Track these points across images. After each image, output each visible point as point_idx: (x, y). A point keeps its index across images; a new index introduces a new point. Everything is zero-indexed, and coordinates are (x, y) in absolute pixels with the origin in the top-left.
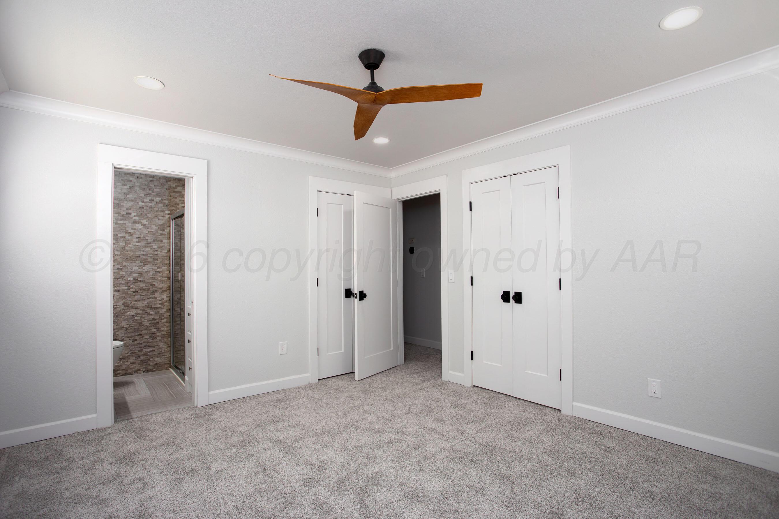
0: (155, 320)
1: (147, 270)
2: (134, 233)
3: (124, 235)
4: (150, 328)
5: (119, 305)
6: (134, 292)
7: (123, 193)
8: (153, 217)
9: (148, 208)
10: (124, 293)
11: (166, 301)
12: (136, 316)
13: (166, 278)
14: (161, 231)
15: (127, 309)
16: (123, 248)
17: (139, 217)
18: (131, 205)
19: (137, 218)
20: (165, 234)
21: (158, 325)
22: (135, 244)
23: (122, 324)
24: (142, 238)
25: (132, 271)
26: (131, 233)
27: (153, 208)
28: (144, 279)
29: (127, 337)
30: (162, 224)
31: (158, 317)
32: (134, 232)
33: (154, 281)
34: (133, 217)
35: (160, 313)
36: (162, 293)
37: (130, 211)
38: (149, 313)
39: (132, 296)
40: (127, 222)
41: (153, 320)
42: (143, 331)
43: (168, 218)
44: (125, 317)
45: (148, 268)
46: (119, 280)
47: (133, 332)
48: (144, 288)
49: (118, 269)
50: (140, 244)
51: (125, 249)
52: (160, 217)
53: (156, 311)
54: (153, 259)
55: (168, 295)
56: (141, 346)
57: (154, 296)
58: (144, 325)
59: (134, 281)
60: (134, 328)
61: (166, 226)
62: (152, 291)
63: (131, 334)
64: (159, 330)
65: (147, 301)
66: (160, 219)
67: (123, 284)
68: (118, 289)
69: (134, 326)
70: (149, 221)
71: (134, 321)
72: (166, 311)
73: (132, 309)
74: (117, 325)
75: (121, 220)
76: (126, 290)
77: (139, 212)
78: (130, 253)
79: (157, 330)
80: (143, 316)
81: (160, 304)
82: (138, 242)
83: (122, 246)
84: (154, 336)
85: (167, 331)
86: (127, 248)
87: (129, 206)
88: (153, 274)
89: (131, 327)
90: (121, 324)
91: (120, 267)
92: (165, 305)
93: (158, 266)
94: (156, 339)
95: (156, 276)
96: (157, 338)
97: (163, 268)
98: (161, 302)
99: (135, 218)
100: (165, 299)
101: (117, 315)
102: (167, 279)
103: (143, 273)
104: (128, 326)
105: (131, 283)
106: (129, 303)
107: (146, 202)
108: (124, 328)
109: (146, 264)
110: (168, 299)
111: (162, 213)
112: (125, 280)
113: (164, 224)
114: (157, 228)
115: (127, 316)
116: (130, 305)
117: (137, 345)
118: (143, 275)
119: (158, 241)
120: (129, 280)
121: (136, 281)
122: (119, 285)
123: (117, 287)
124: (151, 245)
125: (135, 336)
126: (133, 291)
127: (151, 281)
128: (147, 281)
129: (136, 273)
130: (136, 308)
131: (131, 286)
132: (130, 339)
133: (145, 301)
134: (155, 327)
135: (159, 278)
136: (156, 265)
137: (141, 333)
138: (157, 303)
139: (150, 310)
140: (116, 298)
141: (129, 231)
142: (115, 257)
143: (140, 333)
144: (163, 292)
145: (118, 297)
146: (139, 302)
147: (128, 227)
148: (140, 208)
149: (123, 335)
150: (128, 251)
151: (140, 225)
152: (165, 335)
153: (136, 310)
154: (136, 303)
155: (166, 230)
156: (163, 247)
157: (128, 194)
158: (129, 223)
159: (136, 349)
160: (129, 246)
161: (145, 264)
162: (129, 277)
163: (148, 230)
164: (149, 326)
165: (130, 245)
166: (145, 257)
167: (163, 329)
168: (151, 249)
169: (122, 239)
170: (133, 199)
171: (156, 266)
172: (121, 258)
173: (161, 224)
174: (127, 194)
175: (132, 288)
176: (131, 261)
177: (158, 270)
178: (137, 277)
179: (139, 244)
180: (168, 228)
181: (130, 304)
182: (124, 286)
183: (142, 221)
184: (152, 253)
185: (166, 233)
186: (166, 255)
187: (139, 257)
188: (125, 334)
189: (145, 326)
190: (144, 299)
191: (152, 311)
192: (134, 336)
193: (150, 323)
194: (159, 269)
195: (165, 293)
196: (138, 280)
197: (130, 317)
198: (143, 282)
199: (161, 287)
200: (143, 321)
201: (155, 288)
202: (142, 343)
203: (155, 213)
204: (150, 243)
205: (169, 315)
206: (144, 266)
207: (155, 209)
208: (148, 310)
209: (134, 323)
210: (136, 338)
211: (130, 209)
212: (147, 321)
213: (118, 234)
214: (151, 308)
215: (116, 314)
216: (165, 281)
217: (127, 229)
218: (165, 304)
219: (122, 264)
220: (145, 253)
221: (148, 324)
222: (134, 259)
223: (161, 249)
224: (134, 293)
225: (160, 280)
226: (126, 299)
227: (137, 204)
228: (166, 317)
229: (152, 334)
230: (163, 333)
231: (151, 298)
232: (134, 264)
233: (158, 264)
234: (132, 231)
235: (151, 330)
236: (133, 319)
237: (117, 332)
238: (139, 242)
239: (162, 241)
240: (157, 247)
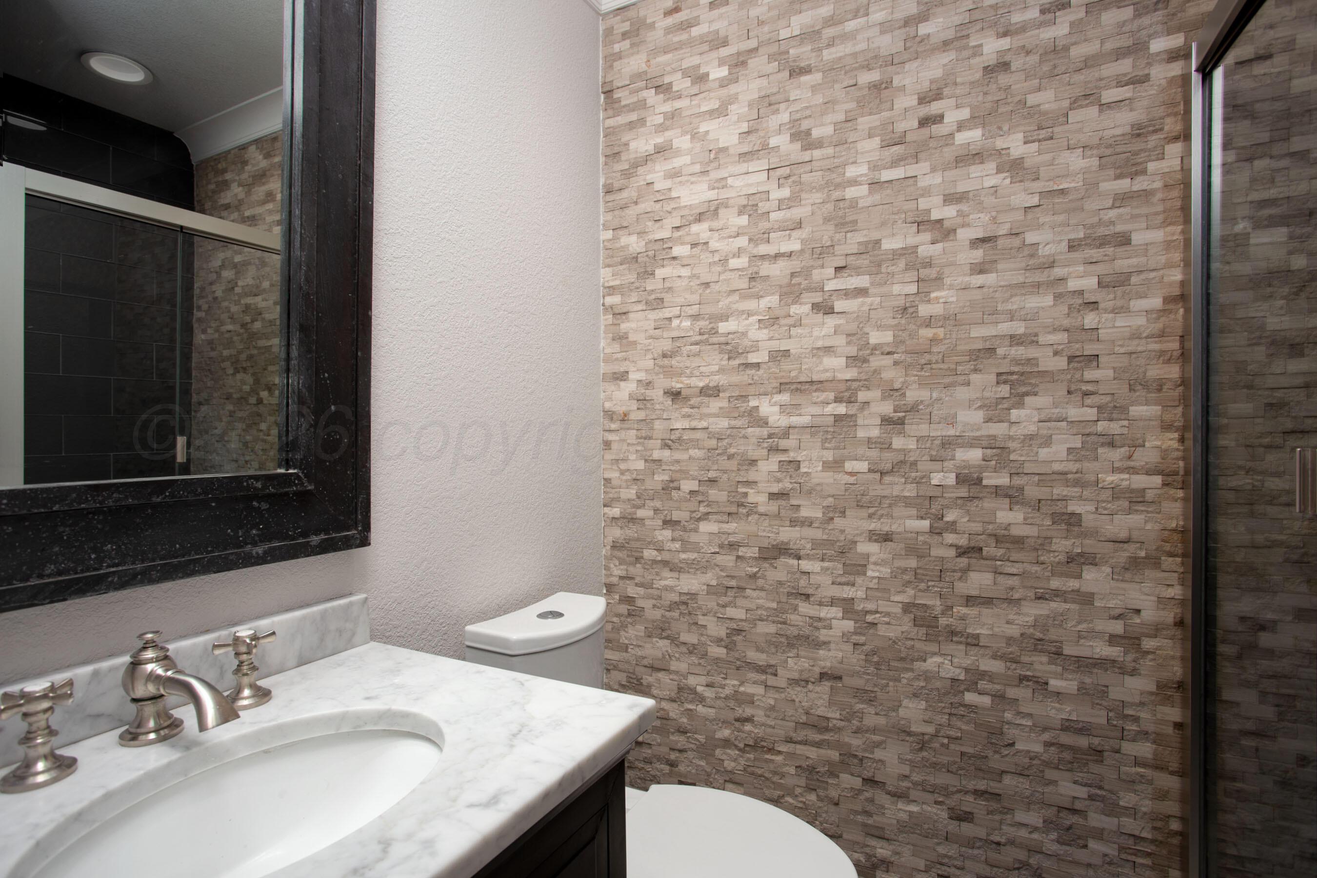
0: (1083, 730)
1: (1032, 429)
2: (959, 220)
3: (911, 240)
4: (1050, 774)
5: (888, 609)
6: (963, 552)
7: (902, 22)
8: (1066, 104)
9: (1034, 59)
10: (912, 550)
11: (1156, 630)
12: (972, 686)
13: (1158, 480)
14: (1118, 177)
15: (928, 639)
16: (905, 309)
17: (984, 125)
18: (938, 73)
19: (973, 136)
20: (1146, 195)
21: (1095, 768)
22: (967, 279)
23: (902, 712)
24: (1001, 242)
25: (952, 432)
26: (947, 224)
27: (1066, 48)
28: (1018, 481)
29: (923, 786)
30: (1128, 129)
31: (1099, 717)
32: (960, 213)
33: (1075, 491)
34: (951, 135)
35: (1115, 693)
36: (1128, 576)
37: (935, 108)
38: (1047, 684)
39: (954, 571)
40: (920, 168)
41: (1067, 726)
42: (1007, 780)
43: (1171, 81)
44: (917, 678)
45: (1043, 417)
46: (887, 479)
47: (954, 768)
48: (1016, 531)
49: (886, 421)
50: (994, 275)
51: (915, 315)
52: (1110, 95)
53: (1088, 680)
54: (1071, 359)
55: (1171, 592)
56: (993, 855)
57: (1073, 584)
58: (1012, 745)
59: (963, 492)
60: (958, 748)
61: (1153, 140)
62: (1062, 558)
63: (942, 779)
64: (1103, 799)
65: (1032, 611)
66: (1109, 105)
67: (907, 502)
68: (886, 528)
69: (957, 738)
70: (1043, 134)
71: (962, 711)
72: (1153, 688)
73: (954, 646)
74: (877, 714)
75: (895, 163)
76: (920, 538)
77: (985, 94)
78: (941, 332)
79: (1091, 798)
80: (1011, 693)
81: (1113, 639)
82: (980, 269)
83: (901, 302)
84: (1069, 828)
85: (1159, 824)
86: (924, 310)
87: (932, 82)
88: (1070, 450)
89: (946, 741)
90: (895, 709)
91: (895, 411)
92: (1148, 653)
93: (1107, 399)
94: (1085, 846)
95: (1086, 465)
96: (1092, 844)
97: (1137, 410)
98: (1118, 628)
99: (962, 138)
100: (1143, 613)
101: (878, 663)
102: (1165, 484)
103: (1012, 445)
104: (930, 729)
105: (945, 502)
106: (938, 610)
107: (1023, 28)
108: (909, 734)
109: (1027, 394)
110: (1169, 616)
111: (1125, 66)
112: (918, 482)
113: (1139, 132)
114: (1095, 162)
115: (927, 676)
116: (943, 621)
117: (971, 843)
118: (1012, 457)
119: (1102, 242)
120: (934, 482)
121: (975, 490)
122: (890, 506)
123: (882, 516)
124: (1058, 272)
125: (966, 793)
126: (957, 547)
127: (1059, 491)
128: (1032, 492)
129: (972, 443)
130: (973, 642)
131: (949, 517)
132: (936, 803)
133: (1025, 610)
134: (1079, 776)
135: (1111, 478)
136: (1086, 394)
137: (994, 786)
138: (1093, 634)
139: (1053, 668)
140: (877, 574)
141: (935, 215)
142: (871, 358)
143: (992, 784)
144: (1134, 565)
145: (886, 571)
146: (986, 611)
147: (927, 192)
148: (988, 70)
149: (907, 773)
150: (929, 322)
151: (991, 166)
152: (1143, 839)
153: (974, 651)
154: (971, 612)
155: (1151, 166)
156: (1134, 279)
157: (922, 17)
158: (933, 170)
159: (968, 864)
160: (937, 298)
161: (1023, 389)
162: (937, 465)
163: (1038, 186)
164: (1045, 757)
165: (940, 288)
166: (1019, 352)
167: (1127, 799)
168: (1058, 297)
169: (902, 264)
170: (950, 34)
171: (1089, 401)
172: (896, 363)
173: (1118, 132)
174: (920, 22)
175: (952, 527)
176: (947, 380)
177: (1101, 426)
178: (979, 466)
179: (989, 279)
180: (1175, 149)
181: (943, 613)
182: (913, 512)
183: (1000, 143)
184: (1066, 322)
185: (1158, 184)
186: (1160, 325)
187: (991, 351)
188: (913, 764)
189: (1018, 751)
190: (1016, 596)
191: (1061, 677)
192: (959, 791)
193: (1048, 744)
194: (1111, 420)
195: (1151, 574)
196: (985, 482)
197: (938, 684)
198: (1010, 497)
199: (1123, 535)
200: (1008, 723)
201: (1084, 535)
202: (998, 844)
203: (1079, 78)
204: (1052, 265)
205: (1178, 719)
206: (1020, 405)
207: (1078, 52)
208: (1040, 665)
209: (959, 724)
210: (969, 803)
211: (938, 96)
212: (1032, 729)
213: (883, 241)
214: (1059, 654)
215: (876, 659)
216: (1150, 495)
217: (923, 204)
218: (1148, 644)
219: (904, 395)
220: (1019, 328)
221: (1038, 748)
222: (960, 368)
223: (1119, 291)
224: (959, 555)
225: (1117, 493)
226: (922, 586)
227: (974, 55)
228: (1151, 728)
229: (1061, 808)
230: (1130, 825)
231: (1057, 594)
232: (962, 393)
233: (1102, 389)
234: (949, 212)
235: (1054, 783)
236: (956, 700)
237: (878, 745)
238: (987, 266)
239: (1124, 240)
240: (1096, 280)
